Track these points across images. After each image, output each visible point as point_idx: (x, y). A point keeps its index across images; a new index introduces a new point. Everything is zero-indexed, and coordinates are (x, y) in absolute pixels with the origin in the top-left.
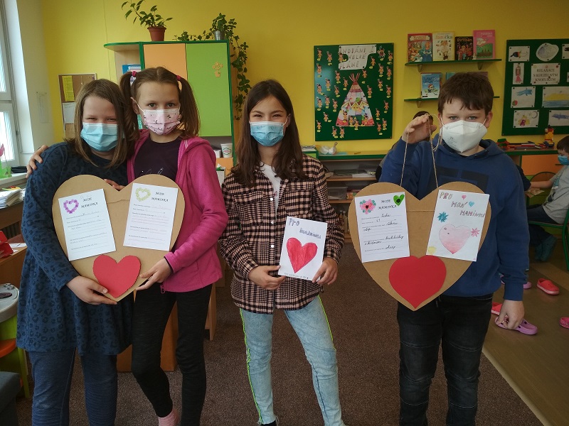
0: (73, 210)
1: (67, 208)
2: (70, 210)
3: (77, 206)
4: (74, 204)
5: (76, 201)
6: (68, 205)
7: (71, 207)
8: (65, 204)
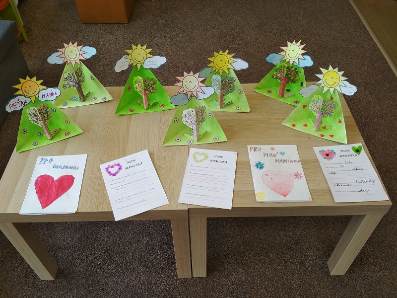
0: (117, 173)
1: (109, 172)
2: (114, 173)
3: (120, 169)
4: (117, 168)
5: (118, 165)
6: (110, 169)
7: (113, 171)
8: (107, 169)
